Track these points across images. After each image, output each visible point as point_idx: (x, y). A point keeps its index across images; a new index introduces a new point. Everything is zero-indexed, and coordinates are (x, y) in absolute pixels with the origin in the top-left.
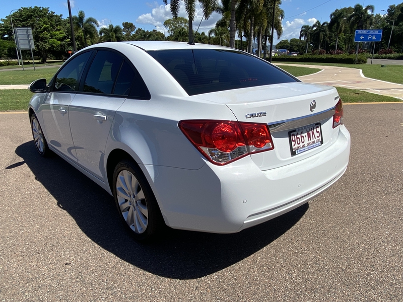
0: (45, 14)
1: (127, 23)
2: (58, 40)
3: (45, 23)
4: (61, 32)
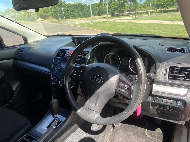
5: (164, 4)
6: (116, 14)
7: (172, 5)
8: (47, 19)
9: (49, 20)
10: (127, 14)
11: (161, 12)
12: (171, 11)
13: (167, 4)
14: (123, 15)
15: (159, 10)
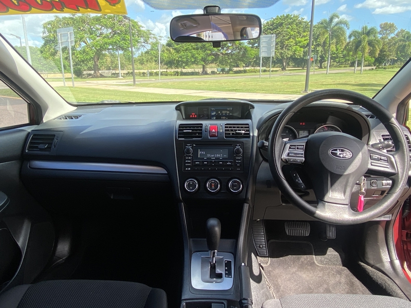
0: (294, 21)
1: (386, 24)
2: (301, 47)
3: (292, 30)
4: (306, 38)
5: (180, 59)
6: (85, 73)
7: (193, 63)
10: (110, 75)
11: (177, 74)
12: (192, 74)
13: (185, 60)
14: (102, 76)
15: (172, 70)
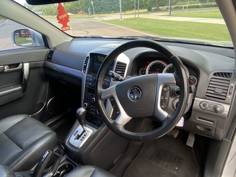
8: (77, 13)
9: (79, 14)
